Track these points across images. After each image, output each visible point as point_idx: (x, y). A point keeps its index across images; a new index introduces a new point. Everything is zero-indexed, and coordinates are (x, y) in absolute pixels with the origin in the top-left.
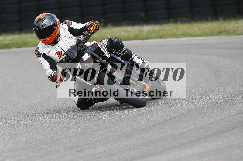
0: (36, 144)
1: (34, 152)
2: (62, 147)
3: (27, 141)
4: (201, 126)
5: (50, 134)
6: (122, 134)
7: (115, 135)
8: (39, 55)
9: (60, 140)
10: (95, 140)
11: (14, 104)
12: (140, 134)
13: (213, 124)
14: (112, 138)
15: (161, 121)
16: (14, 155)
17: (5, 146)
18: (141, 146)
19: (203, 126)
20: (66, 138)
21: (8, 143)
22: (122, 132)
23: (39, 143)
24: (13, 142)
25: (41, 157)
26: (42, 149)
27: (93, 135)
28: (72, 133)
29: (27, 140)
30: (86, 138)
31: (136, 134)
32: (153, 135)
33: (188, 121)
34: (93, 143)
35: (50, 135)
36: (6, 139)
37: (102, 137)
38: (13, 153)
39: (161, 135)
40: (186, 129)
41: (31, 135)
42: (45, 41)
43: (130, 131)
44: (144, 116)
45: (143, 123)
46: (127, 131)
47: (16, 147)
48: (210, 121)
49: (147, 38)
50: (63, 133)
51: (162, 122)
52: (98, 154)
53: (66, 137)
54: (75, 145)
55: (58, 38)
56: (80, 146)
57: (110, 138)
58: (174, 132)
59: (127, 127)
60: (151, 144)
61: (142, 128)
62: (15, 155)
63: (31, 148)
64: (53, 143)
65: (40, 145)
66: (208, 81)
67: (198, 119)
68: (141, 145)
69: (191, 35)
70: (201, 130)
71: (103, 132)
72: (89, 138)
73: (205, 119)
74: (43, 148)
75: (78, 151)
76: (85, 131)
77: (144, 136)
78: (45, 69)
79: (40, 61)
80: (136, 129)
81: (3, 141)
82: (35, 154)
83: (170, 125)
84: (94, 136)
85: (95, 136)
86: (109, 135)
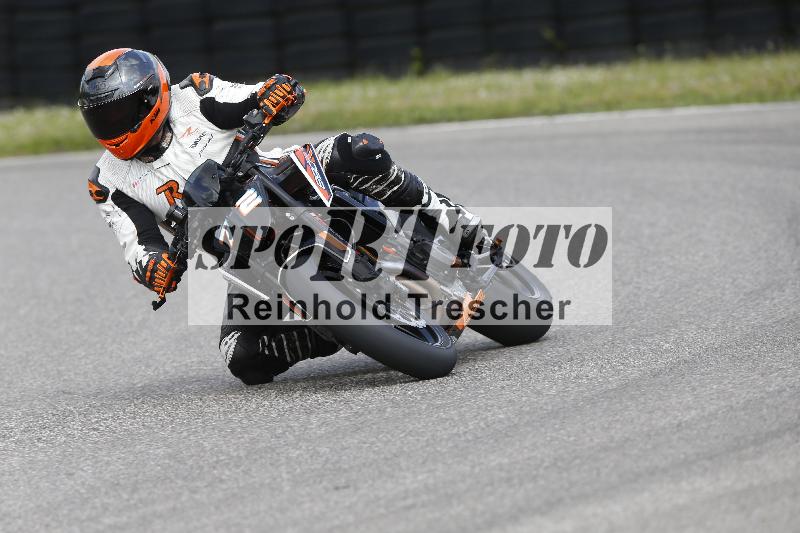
0: (201, 463)
1: (194, 491)
2: (285, 476)
3: (170, 456)
4: (742, 401)
5: (246, 432)
6: (483, 429)
7: (461, 432)
8: (101, 195)
9: (277, 451)
10: (394, 451)
11: (129, 333)
12: (543, 430)
13: (785, 394)
14: (450, 444)
15: (610, 387)
16: (128, 500)
17: (100, 472)
18: (547, 468)
19: (749, 401)
20: (297, 444)
21: (108, 463)
22: (482, 424)
23: (211, 461)
24: (124, 459)
25: (217, 508)
26: (222, 481)
27: (388, 433)
28: (319, 427)
29: (170, 450)
30: (365, 443)
31: (529, 429)
32: (584, 432)
33: (703, 387)
34: (386, 459)
35: (246, 436)
36: (100, 449)
37: (418, 440)
38: (125, 496)
39: (613, 432)
40: (693, 412)
41: (185, 434)
42: (117, 145)
43: (509, 419)
44: (556, 368)
45: (553, 392)
46: (500, 421)
47: (136, 476)
48: (773, 385)
49: (563, 110)
50: (288, 427)
51: (615, 390)
52: (405, 498)
53: (300, 440)
54: (329, 466)
55: (163, 137)
56: (345, 471)
57: (444, 443)
58: (654, 422)
59: (500, 408)
60: (578, 461)
61: (550, 408)
62: (132, 502)
63: (185, 479)
64: (256, 460)
65: (214, 468)
66: (766, 251)
67: (734, 379)
68: (546, 464)
69: (707, 100)
70: (743, 413)
71: (419, 423)
72: (373, 443)
73: (756, 377)
74: (224, 477)
75: (337, 488)
76: (361, 419)
77: (554, 435)
78: (122, 244)
79: (104, 215)
80: (528, 413)
81: (94, 457)
82: (197, 496)
83: (642, 400)
84: (389, 436)
85: (392, 436)
86: (439, 434)
